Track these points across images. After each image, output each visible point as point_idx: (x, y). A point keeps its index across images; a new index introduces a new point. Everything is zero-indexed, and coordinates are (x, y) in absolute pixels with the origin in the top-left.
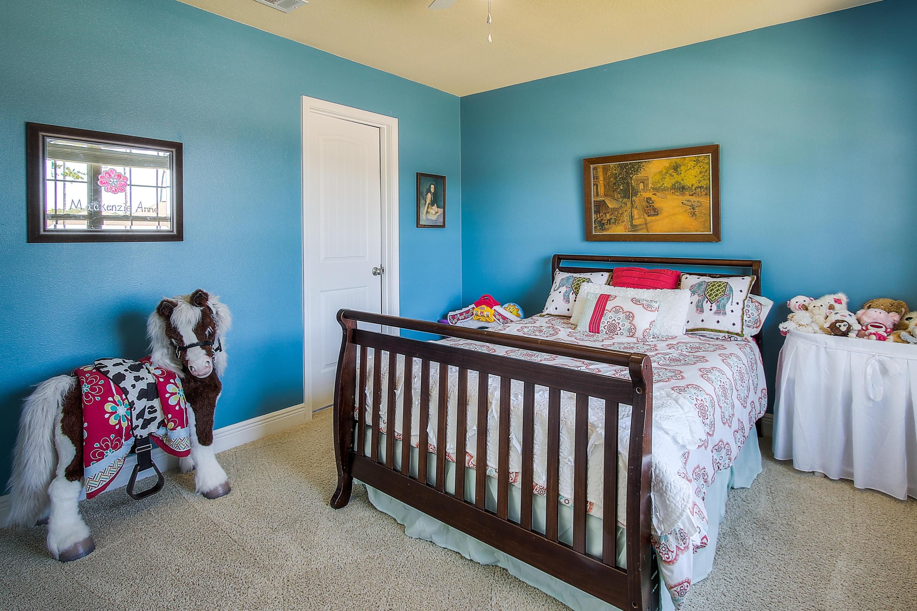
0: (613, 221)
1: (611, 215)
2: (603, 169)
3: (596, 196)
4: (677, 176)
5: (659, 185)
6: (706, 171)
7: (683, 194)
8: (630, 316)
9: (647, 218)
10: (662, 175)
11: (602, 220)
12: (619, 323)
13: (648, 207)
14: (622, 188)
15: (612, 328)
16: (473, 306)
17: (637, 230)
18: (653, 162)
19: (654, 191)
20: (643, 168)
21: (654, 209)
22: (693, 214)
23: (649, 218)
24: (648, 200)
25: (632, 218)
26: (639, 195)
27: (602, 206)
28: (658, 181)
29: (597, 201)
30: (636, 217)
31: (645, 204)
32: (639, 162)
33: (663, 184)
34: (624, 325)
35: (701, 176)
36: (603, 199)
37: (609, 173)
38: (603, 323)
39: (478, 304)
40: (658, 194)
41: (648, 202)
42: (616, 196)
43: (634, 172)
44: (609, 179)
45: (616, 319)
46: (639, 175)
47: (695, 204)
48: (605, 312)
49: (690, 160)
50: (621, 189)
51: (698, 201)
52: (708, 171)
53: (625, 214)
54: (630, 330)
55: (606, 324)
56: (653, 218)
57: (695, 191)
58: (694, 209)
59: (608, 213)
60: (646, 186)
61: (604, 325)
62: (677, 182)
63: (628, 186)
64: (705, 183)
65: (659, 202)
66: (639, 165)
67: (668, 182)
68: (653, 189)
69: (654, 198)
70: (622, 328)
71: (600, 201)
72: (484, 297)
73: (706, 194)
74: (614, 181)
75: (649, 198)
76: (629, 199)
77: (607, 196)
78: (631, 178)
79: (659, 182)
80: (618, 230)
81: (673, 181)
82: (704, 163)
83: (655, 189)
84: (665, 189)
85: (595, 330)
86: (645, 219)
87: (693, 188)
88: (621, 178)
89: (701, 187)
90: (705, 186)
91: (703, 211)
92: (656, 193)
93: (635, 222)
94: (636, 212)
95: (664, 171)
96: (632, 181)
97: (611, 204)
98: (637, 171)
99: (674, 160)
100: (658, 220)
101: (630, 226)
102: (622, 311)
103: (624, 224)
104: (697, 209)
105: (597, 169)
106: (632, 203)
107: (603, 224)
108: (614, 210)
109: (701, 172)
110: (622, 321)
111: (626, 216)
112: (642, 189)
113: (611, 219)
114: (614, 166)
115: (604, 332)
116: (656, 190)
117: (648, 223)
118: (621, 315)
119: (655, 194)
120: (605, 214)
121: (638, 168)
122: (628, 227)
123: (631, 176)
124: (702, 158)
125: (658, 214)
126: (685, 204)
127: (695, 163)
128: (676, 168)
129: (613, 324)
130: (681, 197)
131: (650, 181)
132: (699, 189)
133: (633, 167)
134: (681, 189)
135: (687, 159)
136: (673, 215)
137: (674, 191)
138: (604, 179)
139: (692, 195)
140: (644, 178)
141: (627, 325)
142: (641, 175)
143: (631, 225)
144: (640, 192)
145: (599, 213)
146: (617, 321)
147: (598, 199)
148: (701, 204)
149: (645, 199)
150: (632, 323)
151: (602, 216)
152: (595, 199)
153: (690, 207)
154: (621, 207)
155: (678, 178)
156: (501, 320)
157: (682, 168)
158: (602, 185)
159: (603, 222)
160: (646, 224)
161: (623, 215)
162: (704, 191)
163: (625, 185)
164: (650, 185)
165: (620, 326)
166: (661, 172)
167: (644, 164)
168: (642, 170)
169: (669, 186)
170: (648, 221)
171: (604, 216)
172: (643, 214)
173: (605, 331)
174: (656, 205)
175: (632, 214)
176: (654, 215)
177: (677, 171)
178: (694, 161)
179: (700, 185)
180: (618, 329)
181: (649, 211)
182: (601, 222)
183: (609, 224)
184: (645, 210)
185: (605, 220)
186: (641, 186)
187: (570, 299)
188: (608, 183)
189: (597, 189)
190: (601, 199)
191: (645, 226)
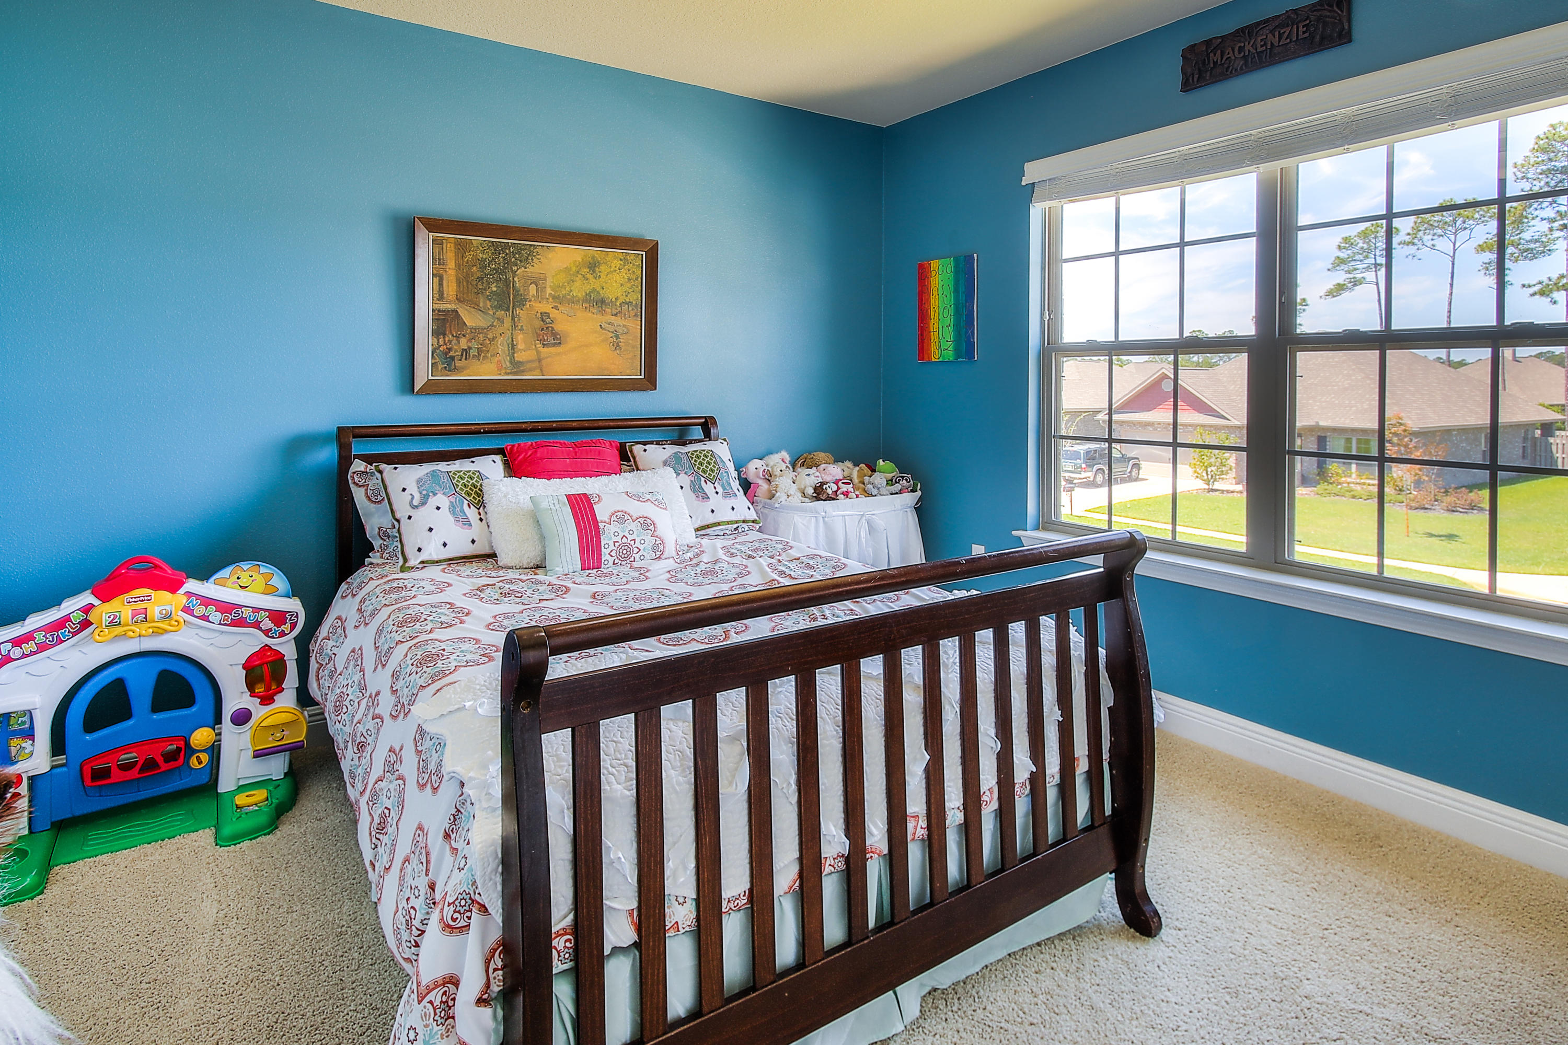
0: (473, 352)
1: (470, 341)
2: (456, 245)
3: (439, 300)
4: (594, 280)
5: (564, 292)
6: (637, 279)
7: (603, 312)
8: (647, 524)
9: (541, 349)
10: (570, 274)
11: (450, 349)
12: (634, 540)
13: (542, 329)
14: (495, 289)
15: (625, 552)
16: (87, 598)
17: (522, 372)
18: (556, 249)
19: (556, 302)
20: (538, 257)
21: (555, 335)
22: (617, 346)
23: (546, 350)
24: (544, 316)
25: (513, 348)
26: (528, 306)
27: (451, 322)
28: (563, 285)
29: (439, 311)
30: (521, 346)
31: (538, 323)
32: (531, 245)
33: (571, 291)
34: (643, 542)
35: (629, 285)
36: (453, 307)
37: (469, 257)
38: (606, 546)
39: (106, 592)
40: (561, 308)
41: (543, 321)
42: (481, 305)
43: (521, 261)
44: (470, 268)
45: (627, 535)
46: (530, 269)
47: (620, 330)
48: (601, 525)
49: (615, 258)
50: (492, 292)
51: (624, 326)
52: (640, 279)
53: (500, 340)
54: (655, 548)
55: (612, 547)
56: (552, 350)
57: (619, 309)
58: (617, 337)
59: (464, 336)
60: (540, 290)
61: (609, 550)
62: (594, 290)
63: (508, 286)
64: (635, 297)
65: (563, 322)
66: (530, 250)
67: (579, 289)
68: (554, 298)
69: (554, 314)
70: (641, 547)
71: (446, 312)
72: (126, 564)
73: (636, 315)
74: (479, 274)
75: (546, 313)
76: (508, 310)
77: (461, 302)
78: (514, 273)
79: (564, 287)
80: (485, 371)
81: (588, 288)
82: (634, 265)
83: (557, 298)
84: (573, 301)
85: (594, 563)
86: (538, 352)
87: (618, 304)
88: (494, 269)
89: (629, 303)
90: (634, 302)
91: (631, 342)
92: (559, 306)
93: (519, 357)
94: (520, 337)
95: (574, 269)
96: (516, 279)
97: (471, 319)
98: (526, 261)
99: (591, 252)
100: (559, 354)
101: (508, 364)
102: (629, 518)
103: (496, 359)
104: (622, 339)
105: (442, 244)
106: (513, 319)
107: (453, 358)
108: (476, 331)
109: (629, 279)
110: (638, 536)
111: (502, 344)
112: (533, 296)
113: (470, 348)
114: (481, 244)
115: (611, 563)
116: (558, 300)
117: (543, 359)
118: (633, 526)
119: (555, 307)
120: (458, 337)
121: (529, 255)
122: (504, 366)
123: (515, 268)
124: (632, 258)
125: (560, 343)
126: (604, 329)
127: (621, 262)
128: (593, 266)
129: (625, 545)
130: (599, 317)
131: (549, 283)
132: (627, 306)
133: (519, 253)
134: (600, 303)
135: (611, 255)
136: (586, 346)
137: (588, 305)
138: (458, 266)
139: (616, 315)
140: (537, 276)
141: (650, 541)
142: (534, 269)
143: (511, 363)
144: (530, 301)
145: (444, 334)
146: (630, 538)
147: (443, 307)
148: (628, 330)
149: (539, 315)
150: (656, 534)
151: (450, 342)
152: (436, 306)
153: (612, 335)
154: (492, 325)
155: (594, 284)
156: (216, 616)
157: (603, 268)
158: (453, 279)
159: (452, 353)
160: (540, 361)
161: (495, 342)
162: (633, 309)
163: (501, 285)
164: (549, 291)
165: (637, 544)
166: (567, 269)
167: (539, 250)
168: (535, 260)
169: (579, 295)
170: (542, 356)
171: (454, 342)
172: (535, 341)
173: (611, 560)
174: (558, 327)
175: (513, 341)
176: (554, 345)
177: (594, 271)
178: (621, 260)
179: (628, 300)
180: (636, 550)
181: (546, 338)
182: (446, 354)
183: (466, 359)
184: (538, 335)
185: (456, 351)
186: (533, 289)
187: (470, 518)
188: (467, 277)
189: (441, 284)
190: (449, 306)
191: (536, 364)
